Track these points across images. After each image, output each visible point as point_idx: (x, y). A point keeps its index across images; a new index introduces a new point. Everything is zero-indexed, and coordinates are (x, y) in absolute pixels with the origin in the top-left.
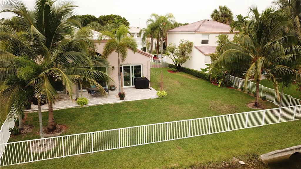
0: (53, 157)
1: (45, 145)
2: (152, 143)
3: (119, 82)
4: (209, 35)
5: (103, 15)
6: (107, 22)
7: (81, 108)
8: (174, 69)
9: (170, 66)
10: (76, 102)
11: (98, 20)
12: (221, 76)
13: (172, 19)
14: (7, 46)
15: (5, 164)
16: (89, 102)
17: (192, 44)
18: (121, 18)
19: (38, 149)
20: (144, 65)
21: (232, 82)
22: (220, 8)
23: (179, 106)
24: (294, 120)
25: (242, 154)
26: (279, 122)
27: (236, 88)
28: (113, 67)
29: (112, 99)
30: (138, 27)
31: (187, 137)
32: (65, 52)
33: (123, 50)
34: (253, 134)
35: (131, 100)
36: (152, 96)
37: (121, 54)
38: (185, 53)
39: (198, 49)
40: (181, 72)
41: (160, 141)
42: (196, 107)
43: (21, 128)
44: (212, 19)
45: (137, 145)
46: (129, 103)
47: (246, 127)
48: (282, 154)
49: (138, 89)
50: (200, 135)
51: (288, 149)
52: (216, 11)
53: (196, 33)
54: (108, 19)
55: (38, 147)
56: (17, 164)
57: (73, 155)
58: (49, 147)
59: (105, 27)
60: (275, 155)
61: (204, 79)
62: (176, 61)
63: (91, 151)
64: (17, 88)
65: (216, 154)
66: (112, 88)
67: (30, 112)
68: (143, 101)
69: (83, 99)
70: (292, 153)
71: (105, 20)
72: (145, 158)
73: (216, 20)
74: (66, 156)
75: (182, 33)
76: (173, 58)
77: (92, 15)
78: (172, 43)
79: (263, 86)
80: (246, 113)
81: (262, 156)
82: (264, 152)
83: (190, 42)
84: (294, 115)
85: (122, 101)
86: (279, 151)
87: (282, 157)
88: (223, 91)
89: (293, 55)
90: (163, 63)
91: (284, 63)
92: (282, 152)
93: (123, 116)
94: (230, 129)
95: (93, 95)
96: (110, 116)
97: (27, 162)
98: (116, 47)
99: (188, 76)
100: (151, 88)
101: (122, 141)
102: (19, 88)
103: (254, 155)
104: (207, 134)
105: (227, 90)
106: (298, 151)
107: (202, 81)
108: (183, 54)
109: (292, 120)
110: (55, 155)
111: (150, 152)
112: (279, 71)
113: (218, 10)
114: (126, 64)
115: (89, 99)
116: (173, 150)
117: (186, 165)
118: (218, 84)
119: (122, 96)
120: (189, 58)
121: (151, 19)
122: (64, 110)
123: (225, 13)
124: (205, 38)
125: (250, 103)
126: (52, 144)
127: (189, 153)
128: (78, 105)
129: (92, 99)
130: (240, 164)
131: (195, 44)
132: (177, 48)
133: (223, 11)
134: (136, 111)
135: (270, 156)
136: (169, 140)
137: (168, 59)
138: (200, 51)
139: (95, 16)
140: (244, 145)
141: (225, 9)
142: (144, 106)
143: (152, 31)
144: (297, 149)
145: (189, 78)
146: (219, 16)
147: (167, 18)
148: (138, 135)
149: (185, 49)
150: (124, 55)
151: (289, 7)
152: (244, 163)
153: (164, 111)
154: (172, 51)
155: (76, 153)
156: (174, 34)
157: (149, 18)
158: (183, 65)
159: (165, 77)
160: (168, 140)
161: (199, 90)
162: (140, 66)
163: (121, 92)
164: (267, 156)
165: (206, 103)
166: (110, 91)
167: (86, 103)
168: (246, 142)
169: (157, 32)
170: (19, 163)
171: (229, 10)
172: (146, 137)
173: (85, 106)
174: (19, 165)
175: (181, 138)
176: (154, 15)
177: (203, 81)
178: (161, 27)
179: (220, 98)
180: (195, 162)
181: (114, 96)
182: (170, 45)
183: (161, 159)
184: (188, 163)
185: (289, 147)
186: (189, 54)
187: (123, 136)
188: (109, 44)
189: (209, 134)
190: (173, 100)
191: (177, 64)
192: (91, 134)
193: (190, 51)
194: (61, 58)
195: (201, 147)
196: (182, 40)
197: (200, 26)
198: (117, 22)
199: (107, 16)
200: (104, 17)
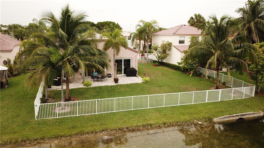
0: (71, 115)
1: (64, 109)
2: (137, 109)
3: (114, 71)
4: (185, 37)
5: (100, 22)
6: (103, 28)
7: (87, 88)
8: (157, 64)
9: (154, 62)
10: (83, 84)
11: (96, 26)
12: (192, 68)
13: (156, 24)
14: (42, 42)
15: (40, 118)
16: (93, 85)
17: (171, 44)
18: (115, 24)
19: (60, 111)
20: (133, 58)
21: (201, 72)
22: (196, 15)
23: (158, 88)
24: (244, 98)
25: (201, 118)
26: (232, 99)
27: (204, 76)
28: (110, 60)
29: (109, 82)
30: (129, 32)
31: (163, 107)
32: (79, 45)
33: (118, 47)
34: (211, 106)
35: (123, 84)
36: (138, 81)
37: (116, 50)
38: (166, 51)
39: (176, 48)
40: (162, 66)
41: (143, 108)
42: (171, 88)
43: (47, 98)
44: (189, 24)
45: (127, 110)
46: (121, 86)
47: (207, 101)
48: (230, 118)
49: (128, 76)
50: (172, 106)
51: (234, 115)
52: (192, 18)
53: (174, 35)
54: (104, 25)
55: (60, 110)
56: (48, 118)
57: (84, 115)
58: (67, 110)
59: (102, 31)
60: (225, 118)
61: (180, 71)
62: (159, 57)
63: (96, 113)
64: (49, 69)
65: (182, 117)
66: (109, 76)
67: (51, 90)
68: (131, 85)
69: (88, 82)
70: (237, 118)
71: (102, 26)
72: (133, 118)
73: (192, 25)
74: (79, 115)
75: (163, 35)
76: (156, 55)
77: (91, 22)
78: (156, 43)
79: (223, 75)
80: (206, 91)
81: (215, 119)
82: (217, 117)
83: (170, 42)
84: (244, 94)
85: (116, 84)
86: (227, 116)
87: (230, 120)
88: (193, 79)
89: (242, 50)
90: (149, 59)
91: (235, 56)
92: (229, 117)
93: (117, 93)
94: (194, 102)
95: (95, 79)
96: (108, 93)
97: (54, 118)
98: (112, 45)
99: (168, 69)
100: (138, 76)
101: (117, 108)
102: (50, 69)
103: (209, 119)
104: (177, 105)
105: (197, 78)
106: (242, 117)
107: (178, 73)
108: (164, 51)
109: (243, 98)
110: (72, 114)
111: (136, 114)
112: (231, 61)
113: (194, 17)
114: (120, 58)
115: (92, 83)
116: (152, 114)
117: (160, 123)
118: (190, 74)
119: (116, 80)
120: (169, 55)
121: (140, 24)
122: (75, 89)
123: (199, 20)
124: (182, 39)
125: (213, 87)
126: (69, 108)
127: (163, 116)
128: (84, 86)
129: (94, 83)
130: (199, 124)
131: (173, 44)
132: (160, 47)
133: (198, 18)
134: (127, 90)
135: (221, 119)
136: (150, 108)
137: (153, 57)
138: (178, 49)
139: (94, 23)
140: (203, 112)
141: (199, 16)
142: (132, 88)
143: (140, 34)
144: (241, 115)
145: (168, 70)
146: (194, 22)
147: (152, 23)
148: (127, 104)
149: (166, 47)
150: (118, 51)
151: (246, 15)
152: (201, 123)
153: (147, 91)
154: (156, 49)
155: (86, 114)
156: (158, 36)
157: (138, 24)
158: (164, 61)
159: (150, 69)
160: (148, 108)
161: (175, 78)
162: (130, 59)
163: (116, 78)
164: (218, 119)
165: (179, 86)
166: (107, 78)
167: (90, 85)
168: (205, 110)
169: (144, 35)
170: (49, 118)
171: (203, 17)
172: (133, 106)
173: (89, 87)
174: (50, 119)
175: (158, 107)
176: (141, 21)
177: (180, 72)
178: (147, 31)
179: (190, 83)
180: (167, 121)
181: (110, 81)
182: (154, 44)
183: (144, 119)
184: (162, 121)
185: (235, 114)
186: (169, 52)
187: (117, 105)
188: (108, 42)
189: (179, 105)
190: (154, 84)
191: (160, 60)
192: (96, 101)
193: (170, 49)
194: (76, 51)
195: (172, 112)
196: (164, 41)
197: (177, 30)
198: (112, 27)
199: (104, 22)
200: (101, 23)
